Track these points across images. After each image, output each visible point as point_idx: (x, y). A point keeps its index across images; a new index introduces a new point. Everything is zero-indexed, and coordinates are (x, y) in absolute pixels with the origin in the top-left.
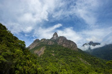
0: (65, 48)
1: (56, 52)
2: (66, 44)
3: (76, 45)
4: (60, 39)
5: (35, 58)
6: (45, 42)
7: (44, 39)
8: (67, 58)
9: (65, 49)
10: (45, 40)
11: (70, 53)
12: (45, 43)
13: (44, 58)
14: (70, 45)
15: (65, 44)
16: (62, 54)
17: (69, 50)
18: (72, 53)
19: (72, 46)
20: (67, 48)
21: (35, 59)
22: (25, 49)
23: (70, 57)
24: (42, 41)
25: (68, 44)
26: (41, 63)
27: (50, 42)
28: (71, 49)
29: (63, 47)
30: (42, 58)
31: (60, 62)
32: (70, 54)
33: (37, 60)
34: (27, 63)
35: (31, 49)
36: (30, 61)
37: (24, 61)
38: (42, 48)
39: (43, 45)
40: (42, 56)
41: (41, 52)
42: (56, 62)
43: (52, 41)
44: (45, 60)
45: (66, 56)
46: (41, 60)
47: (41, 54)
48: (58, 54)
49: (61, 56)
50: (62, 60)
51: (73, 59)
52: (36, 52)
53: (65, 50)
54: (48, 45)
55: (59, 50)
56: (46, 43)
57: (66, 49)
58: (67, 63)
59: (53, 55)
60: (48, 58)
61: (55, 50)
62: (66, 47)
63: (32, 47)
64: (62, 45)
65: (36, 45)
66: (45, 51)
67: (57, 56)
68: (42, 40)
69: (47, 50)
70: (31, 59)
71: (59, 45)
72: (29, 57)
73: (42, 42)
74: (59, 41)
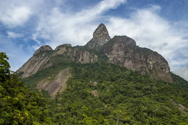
0: (132, 74)
1: (103, 84)
2: (134, 62)
3: (166, 62)
4: (116, 46)
5: (40, 103)
6: (68, 54)
7: (67, 47)
8: (138, 103)
9: (132, 77)
10: (70, 50)
11: (147, 90)
12: (69, 57)
13: (67, 104)
14: (147, 64)
15: (131, 62)
16: (122, 93)
17: (143, 79)
18: (154, 88)
19: (154, 68)
20: (136, 72)
21: (41, 108)
22: (8, 77)
23: (146, 99)
24: (60, 52)
25: (142, 62)
26: (58, 118)
27: (85, 55)
28: (148, 77)
29: (124, 69)
30: (62, 102)
31: (115, 114)
32: (146, 92)
33: (47, 111)
34: (17, 120)
35: (26, 76)
36: (27, 113)
37: (8, 112)
38: (60, 74)
39: (64, 65)
40: (60, 99)
41: (56, 86)
42: (104, 114)
43: (90, 51)
44: (69, 109)
45: (135, 97)
46: (59, 108)
47: (57, 91)
48: (108, 90)
49: (117, 98)
50: (121, 111)
51: (157, 108)
52: (43, 84)
53: (130, 80)
54: (79, 65)
55: (113, 80)
56: (73, 59)
57: (134, 76)
58: (138, 120)
59: (95, 93)
60: (79, 102)
61: (100, 79)
62: (134, 70)
63: (29, 71)
64: (123, 64)
65: (41, 63)
66: (69, 83)
67: (107, 98)
68: (59, 48)
69: (76, 78)
70: (29, 106)
71: (112, 65)
72: (23, 100)
73: (59, 56)
74: (114, 52)
